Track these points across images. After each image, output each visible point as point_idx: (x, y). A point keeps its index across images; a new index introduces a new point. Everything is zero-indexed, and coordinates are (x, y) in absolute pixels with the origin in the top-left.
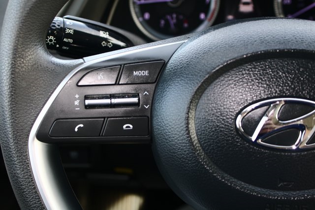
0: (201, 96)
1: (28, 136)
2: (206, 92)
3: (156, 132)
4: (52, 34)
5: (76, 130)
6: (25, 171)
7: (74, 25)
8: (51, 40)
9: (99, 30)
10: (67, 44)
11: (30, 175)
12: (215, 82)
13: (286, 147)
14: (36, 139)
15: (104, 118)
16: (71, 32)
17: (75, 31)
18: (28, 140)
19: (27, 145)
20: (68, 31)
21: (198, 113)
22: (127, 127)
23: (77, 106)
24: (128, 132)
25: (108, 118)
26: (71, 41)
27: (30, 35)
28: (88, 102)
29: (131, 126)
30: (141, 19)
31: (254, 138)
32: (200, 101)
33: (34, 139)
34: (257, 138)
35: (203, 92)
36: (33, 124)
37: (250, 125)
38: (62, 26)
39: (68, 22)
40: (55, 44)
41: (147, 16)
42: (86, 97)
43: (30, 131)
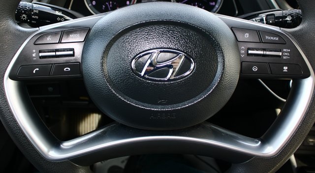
0: (110, 49)
1: (3, 76)
2: (113, 46)
3: (84, 72)
4: (25, 13)
5: (34, 72)
6: (3, 98)
7: (39, 7)
8: (24, 17)
9: (56, 11)
10: (35, 19)
11: (6, 101)
12: (118, 40)
13: (162, 79)
14: (9, 79)
15: (52, 64)
16: (37, 12)
17: (39, 11)
18: (3, 79)
19: (3, 82)
20: (35, 11)
21: (108, 60)
22: (66, 69)
23: (34, 57)
24: (67, 72)
25: (54, 64)
26: (37, 17)
27: (2, 12)
28: (41, 54)
29: (69, 69)
30: (90, 5)
31: (142, 74)
32: (110, 52)
33: (7, 79)
34: (145, 74)
35: (111, 47)
36: (6, 69)
37: (140, 67)
38: (31, 8)
39: (35, 6)
40: (27, 19)
41: (94, 3)
42: (40, 52)
43: (4, 74)
